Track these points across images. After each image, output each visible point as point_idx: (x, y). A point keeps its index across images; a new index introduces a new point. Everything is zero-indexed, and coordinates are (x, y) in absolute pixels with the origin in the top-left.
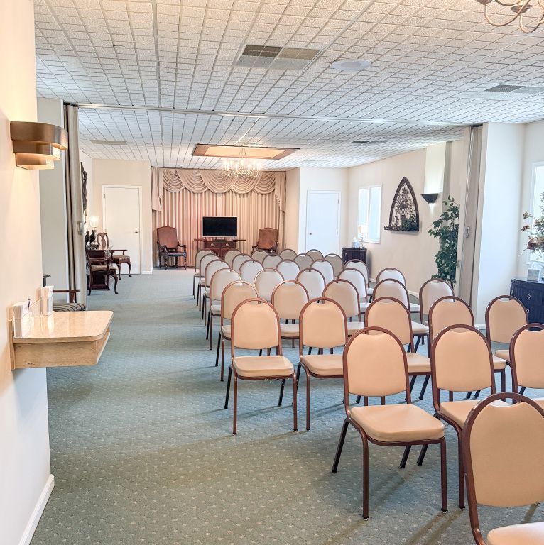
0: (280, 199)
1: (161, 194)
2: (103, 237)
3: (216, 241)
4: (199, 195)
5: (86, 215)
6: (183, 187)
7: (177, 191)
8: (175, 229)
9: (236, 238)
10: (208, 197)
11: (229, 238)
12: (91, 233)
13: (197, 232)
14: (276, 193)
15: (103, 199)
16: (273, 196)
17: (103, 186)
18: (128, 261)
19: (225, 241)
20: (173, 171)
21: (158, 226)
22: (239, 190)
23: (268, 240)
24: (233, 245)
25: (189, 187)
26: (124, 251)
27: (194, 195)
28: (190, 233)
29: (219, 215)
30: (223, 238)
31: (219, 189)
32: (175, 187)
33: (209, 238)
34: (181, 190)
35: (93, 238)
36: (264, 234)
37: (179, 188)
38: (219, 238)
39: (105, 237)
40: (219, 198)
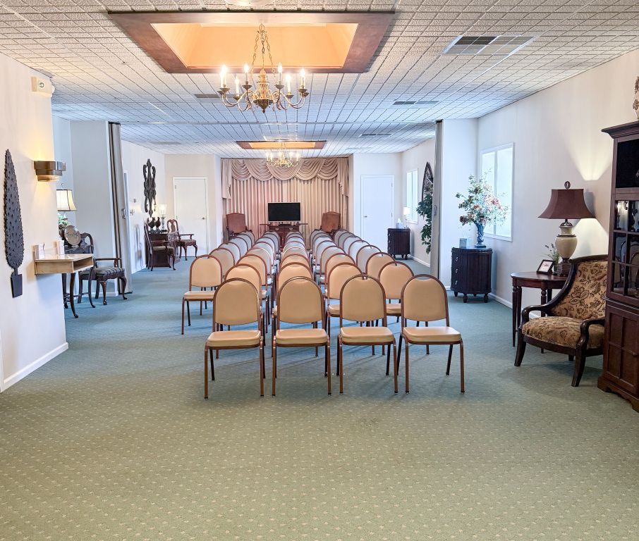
0: (342, 184)
1: (230, 183)
2: (172, 223)
3: (282, 225)
4: (266, 183)
5: (155, 204)
6: (250, 176)
7: (245, 180)
8: (244, 215)
9: (300, 222)
10: (273, 184)
11: (293, 223)
12: (157, 219)
13: (264, 218)
14: (338, 178)
15: (174, 190)
16: (336, 180)
17: (174, 178)
18: (194, 244)
19: (289, 225)
20: (241, 161)
21: (228, 213)
22: (303, 176)
23: (331, 223)
24: (296, 228)
25: (255, 175)
26: (191, 235)
27: (261, 183)
28: (257, 217)
29: (285, 201)
30: (289, 222)
31: (284, 177)
32: (243, 176)
33: (274, 223)
34: (248, 178)
35: (158, 224)
36: (327, 218)
37: (246, 177)
38: (285, 222)
39: (175, 223)
40: (285, 185)
